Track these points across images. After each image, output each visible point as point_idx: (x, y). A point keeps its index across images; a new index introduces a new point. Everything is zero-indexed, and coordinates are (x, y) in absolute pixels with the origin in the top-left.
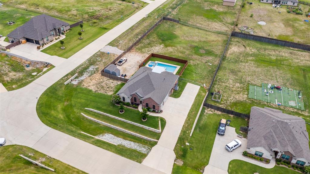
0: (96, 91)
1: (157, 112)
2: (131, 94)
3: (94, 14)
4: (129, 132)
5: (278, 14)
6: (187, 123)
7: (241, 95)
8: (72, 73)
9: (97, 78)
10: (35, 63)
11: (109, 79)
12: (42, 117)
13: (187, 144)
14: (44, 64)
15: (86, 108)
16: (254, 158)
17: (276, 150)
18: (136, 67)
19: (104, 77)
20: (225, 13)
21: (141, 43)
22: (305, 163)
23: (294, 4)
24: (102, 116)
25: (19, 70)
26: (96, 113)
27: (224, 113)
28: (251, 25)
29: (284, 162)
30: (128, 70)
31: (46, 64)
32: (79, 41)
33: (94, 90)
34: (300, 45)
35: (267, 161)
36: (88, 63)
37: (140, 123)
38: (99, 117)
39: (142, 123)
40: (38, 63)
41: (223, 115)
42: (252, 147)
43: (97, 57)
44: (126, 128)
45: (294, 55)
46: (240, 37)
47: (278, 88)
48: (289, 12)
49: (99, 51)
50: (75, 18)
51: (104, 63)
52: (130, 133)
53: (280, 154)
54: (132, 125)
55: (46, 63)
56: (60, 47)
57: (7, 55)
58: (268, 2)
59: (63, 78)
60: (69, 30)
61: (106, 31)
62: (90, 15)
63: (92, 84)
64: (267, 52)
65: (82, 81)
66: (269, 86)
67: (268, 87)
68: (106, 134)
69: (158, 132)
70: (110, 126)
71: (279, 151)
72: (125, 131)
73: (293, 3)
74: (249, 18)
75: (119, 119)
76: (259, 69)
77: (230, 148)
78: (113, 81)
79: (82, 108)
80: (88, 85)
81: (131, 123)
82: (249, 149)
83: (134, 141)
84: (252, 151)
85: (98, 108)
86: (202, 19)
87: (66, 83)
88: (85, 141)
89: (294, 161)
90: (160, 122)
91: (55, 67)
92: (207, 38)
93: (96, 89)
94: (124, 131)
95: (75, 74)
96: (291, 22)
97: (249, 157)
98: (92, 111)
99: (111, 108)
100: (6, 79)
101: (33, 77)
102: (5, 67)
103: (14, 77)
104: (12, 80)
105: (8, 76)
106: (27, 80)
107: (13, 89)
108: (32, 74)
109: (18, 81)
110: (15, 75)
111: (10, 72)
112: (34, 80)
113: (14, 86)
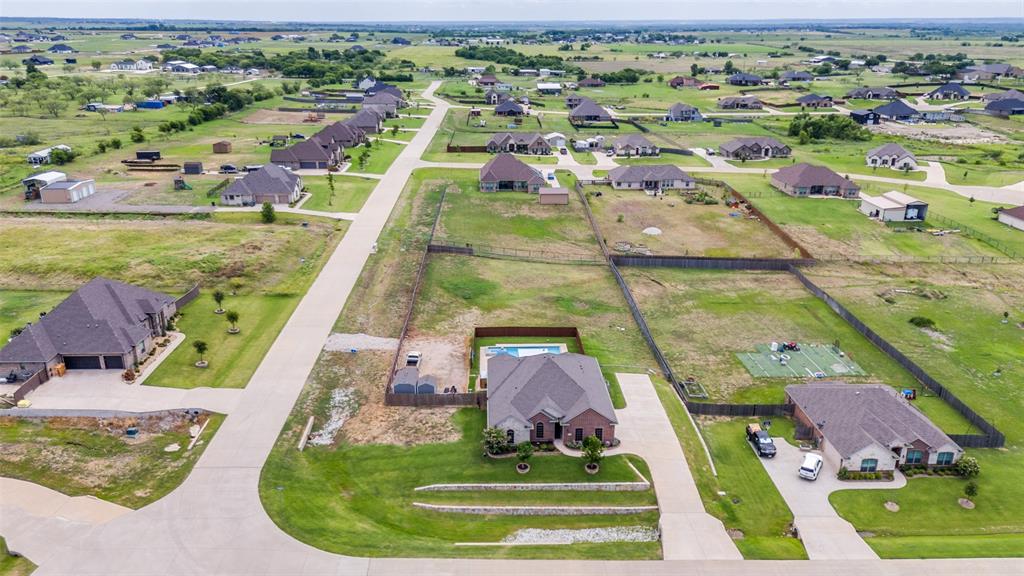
0: (407, 442)
1: (611, 445)
2: (531, 416)
3: (219, 265)
4: (574, 508)
5: (669, 208)
6: (690, 451)
7: (735, 374)
8: (297, 417)
9: (379, 413)
10: (151, 418)
11: (414, 408)
12: (315, 540)
13: (721, 493)
14: (184, 417)
15: (416, 489)
16: (865, 478)
17: (894, 444)
18: (459, 368)
19: (397, 407)
20: (559, 220)
21: (419, 313)
22: (952, 454)
23: (687, 185)
24: (477, 495)
25: (109, 452)
26: (453, 491)
27: (736, 417)
28: (634, 237)
29: (916, 467)
30: (445, 377)
31: (189, 416)
32: (234, 341)
33: (399, 444)
34: (760, 260)
35: (889, 476)
36: (319, 386)
37: (589, 481)
38: (471, 498)
39: (591, 478)
40: (160, 419)
41: (736, 421)
42: (853, 452)
43: (329, 366)
44: (559, 501)
45: (765, 282)
46: (633, 265)
47: (791, 348)
48: (690, 203)
49: (323, 350)
50: (159, 283)
52: (577, 510)
53: (904, 452)
54: (570, 491)
55: (187, 412)
56: (192, 365)
57: (21, 421)
58: (632, 187)
59: (284, 436)
60: (175, 316)
61: (292, 302)
62: (207, 270)
63: (377, 430)
64: (710, 287)
65: (341, 431)
66: (774, 346)
67: (772, 349)
68: (520, 532)
69: (643, 488)
70: (514, 510)
71: (901, 445)
72: (563, 510)
73: (685, 184)
74: (617, 225)
75: (527, 487)
76: (725, 321)
77: (812, 471)
78: (429, 411)
79: (407, 492)
80: (369, 437)
81: (566, 489)
82: (849, 458)
83: (600, 527)
84: (855, 463)
85: (452, 478)
86: (516, 239)
87: (301, 445)
88: (486, 558)
89: (933, 459)
90: (630, 464)
91: (226, 415)
92: (564, 278)
93: (404, 439)
94: (559, 512)
95: (308, 418)
96: (708, 222)
97: (854, 479)
98: (439, 491)
99: (487, 469)
100: (89, 482)
101: (176, 456)
102: (53, 453)
103: (111, 472)
104: (114, 480)
105: (90, 474)
106: (169, 469)
107: (146, 501)
108: (166, 449)
109: (139, 477)
110: (110, 466)
111: (86, 462)
112: (194, 462)
113: (139, 493)
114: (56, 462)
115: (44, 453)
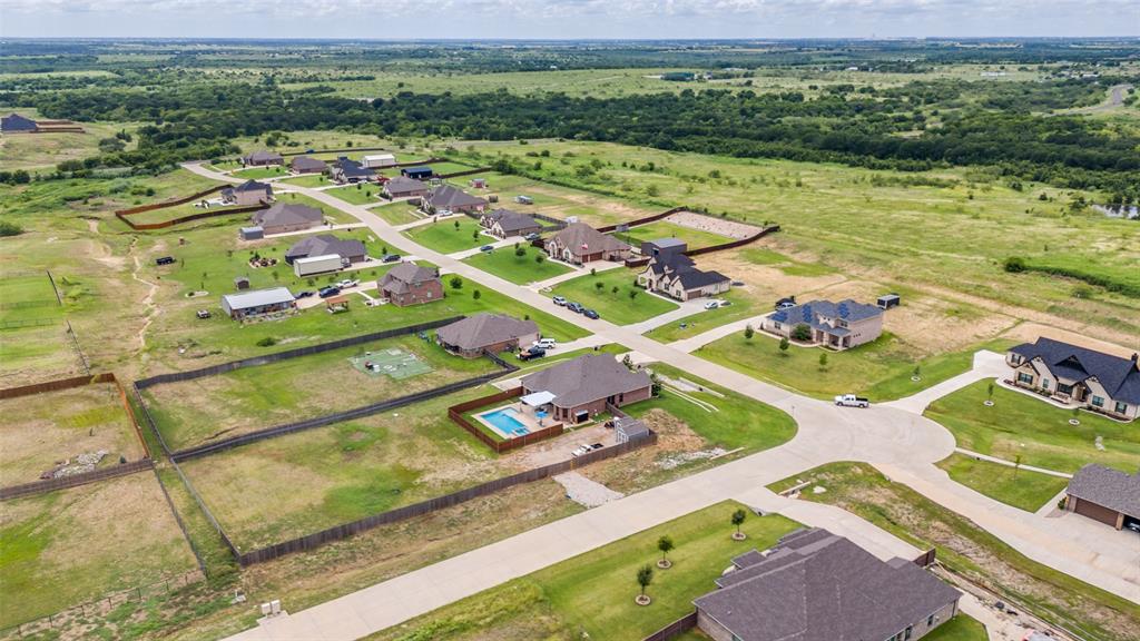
0: (682, 423)
33: (686, 426)
36: (675, 474)
43: (644, 484)
51: (635, 466)
63: (684, 438)
65: (702, 449)
80: (694, 438)
93: (680, 426)
100: (889, 492)
101: (822, 483)
102: (908, 519)
103: (870, 492)
104: (871, 487)
105: (885, 497)
106: (832, 476)
107: (858, 464)
108: (824, 490)
109: (853, 481)
110: (870, 496)
111: (885, 504)
112: (813, 470)
113: (859, 471)
114: (908, 509)
115: (915, 522)
